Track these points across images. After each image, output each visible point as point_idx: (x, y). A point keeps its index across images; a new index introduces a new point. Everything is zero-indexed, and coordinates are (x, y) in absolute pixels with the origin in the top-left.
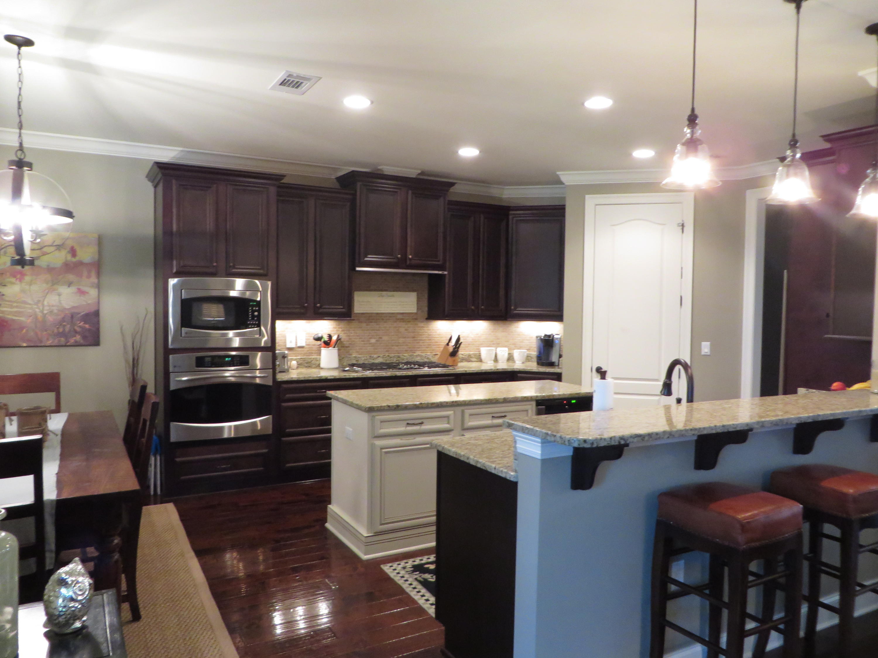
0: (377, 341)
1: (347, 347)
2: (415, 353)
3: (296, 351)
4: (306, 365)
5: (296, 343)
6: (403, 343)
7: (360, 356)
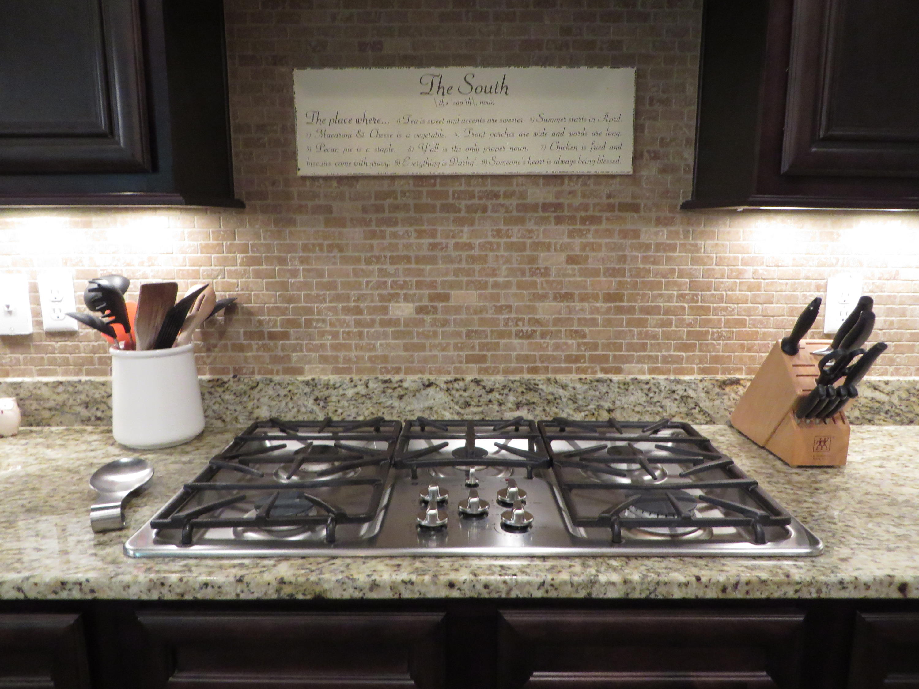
0: (420, 310)
1: (272, 336)
2: (619, 371)
3: (39, 349)
4: (85, 413)
5: (37, 314)
6: (557, 322)
7: (333, 378)
